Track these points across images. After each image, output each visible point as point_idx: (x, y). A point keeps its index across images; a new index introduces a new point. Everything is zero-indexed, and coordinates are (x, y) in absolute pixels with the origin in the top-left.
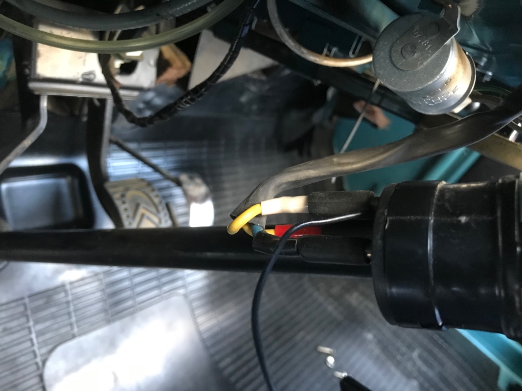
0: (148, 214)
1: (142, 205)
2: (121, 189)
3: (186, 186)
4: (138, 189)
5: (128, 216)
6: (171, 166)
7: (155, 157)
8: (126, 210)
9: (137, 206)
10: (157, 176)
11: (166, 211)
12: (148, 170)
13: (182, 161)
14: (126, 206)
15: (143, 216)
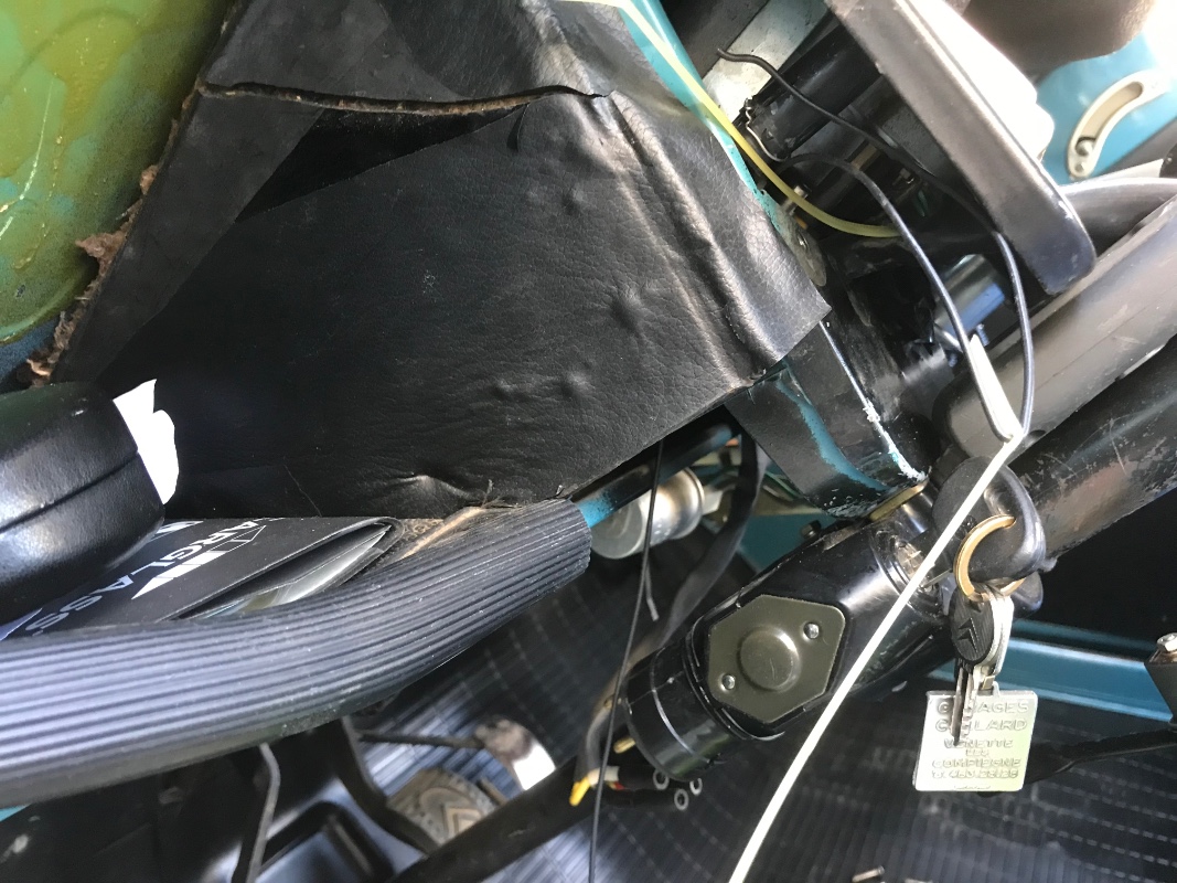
0: (461, 812)
1: (448, 805)
2: (410, 798)
3: (490, 744)
4: (430, 786)
5: (438, 830)
6: (454, 722)
7: (425, 724)
8: (430, 822)
9: (442, 809)
10: (441, 752)
11: (481, 794)
12: (425, 749)
13: (467, 705)
14: (428, 817)
15: (456, 818)
